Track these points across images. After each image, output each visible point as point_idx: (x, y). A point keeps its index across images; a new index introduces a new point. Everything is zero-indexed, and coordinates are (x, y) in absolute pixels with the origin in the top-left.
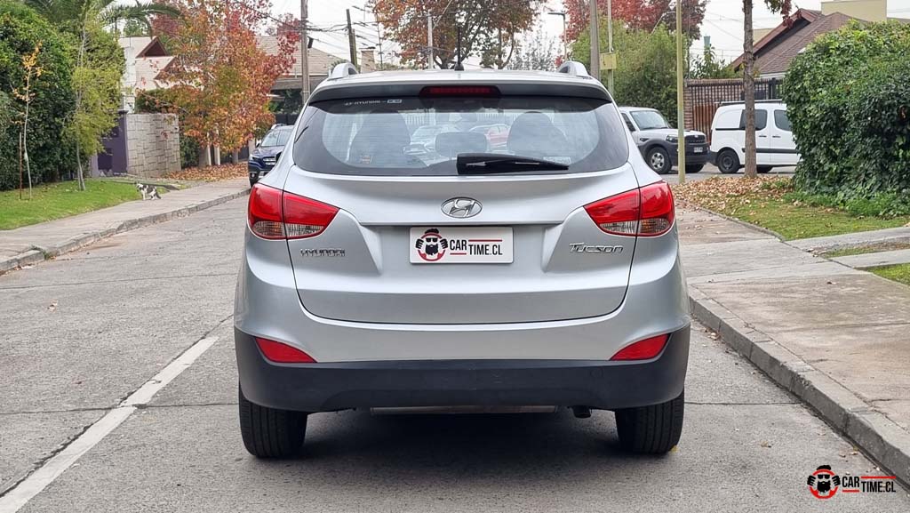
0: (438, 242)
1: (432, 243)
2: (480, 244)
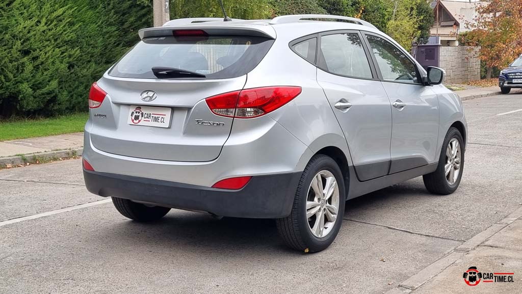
0: (140, 114)
1: (138, 114)
2: (156, 116)
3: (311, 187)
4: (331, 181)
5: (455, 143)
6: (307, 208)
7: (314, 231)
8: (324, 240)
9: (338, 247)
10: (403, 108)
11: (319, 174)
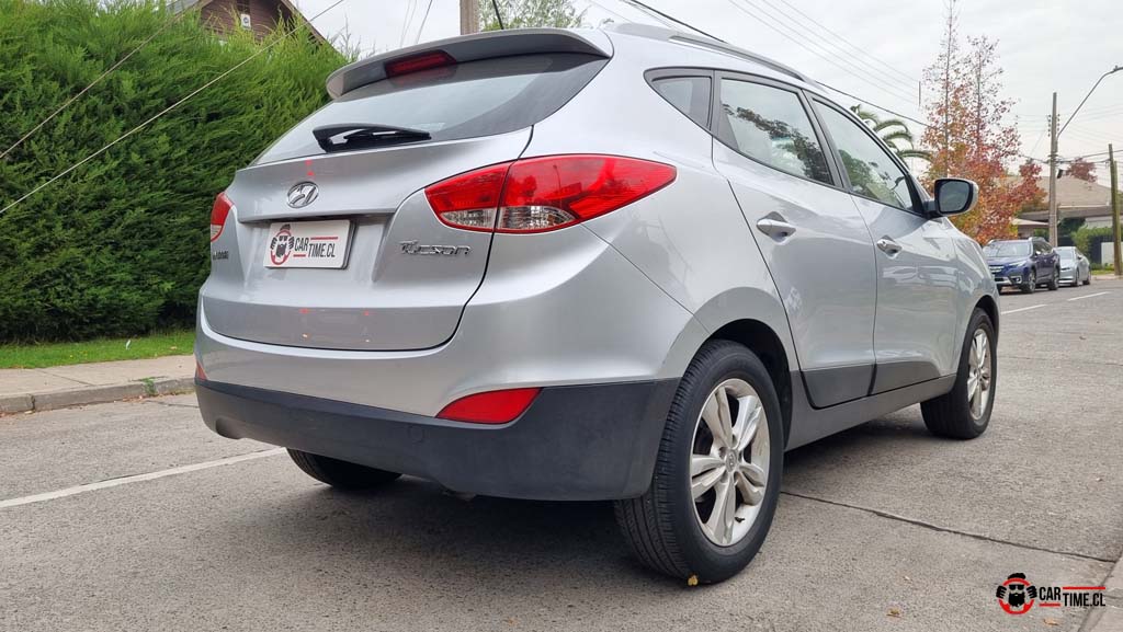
1: (283, 242)
2: (319, 242)
3: (702, 419)
4: (751, 405)
5: (981, 340)
6: (692, 473)
7: (710, 530)
8: (734, 552)
9: (769, 565)
10: (896, 255)
11: (721, 388)
